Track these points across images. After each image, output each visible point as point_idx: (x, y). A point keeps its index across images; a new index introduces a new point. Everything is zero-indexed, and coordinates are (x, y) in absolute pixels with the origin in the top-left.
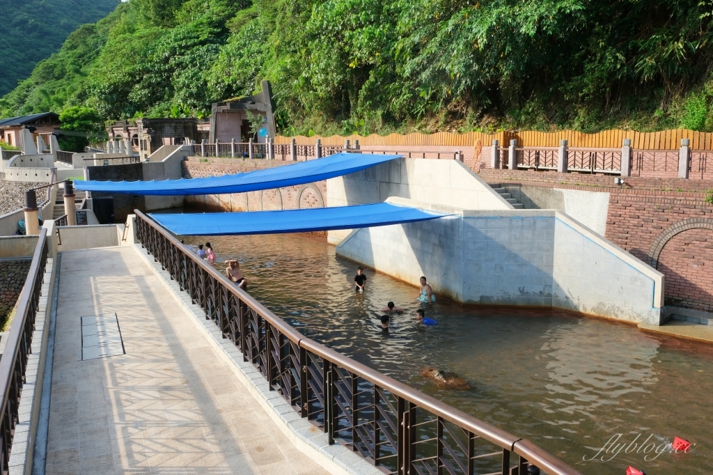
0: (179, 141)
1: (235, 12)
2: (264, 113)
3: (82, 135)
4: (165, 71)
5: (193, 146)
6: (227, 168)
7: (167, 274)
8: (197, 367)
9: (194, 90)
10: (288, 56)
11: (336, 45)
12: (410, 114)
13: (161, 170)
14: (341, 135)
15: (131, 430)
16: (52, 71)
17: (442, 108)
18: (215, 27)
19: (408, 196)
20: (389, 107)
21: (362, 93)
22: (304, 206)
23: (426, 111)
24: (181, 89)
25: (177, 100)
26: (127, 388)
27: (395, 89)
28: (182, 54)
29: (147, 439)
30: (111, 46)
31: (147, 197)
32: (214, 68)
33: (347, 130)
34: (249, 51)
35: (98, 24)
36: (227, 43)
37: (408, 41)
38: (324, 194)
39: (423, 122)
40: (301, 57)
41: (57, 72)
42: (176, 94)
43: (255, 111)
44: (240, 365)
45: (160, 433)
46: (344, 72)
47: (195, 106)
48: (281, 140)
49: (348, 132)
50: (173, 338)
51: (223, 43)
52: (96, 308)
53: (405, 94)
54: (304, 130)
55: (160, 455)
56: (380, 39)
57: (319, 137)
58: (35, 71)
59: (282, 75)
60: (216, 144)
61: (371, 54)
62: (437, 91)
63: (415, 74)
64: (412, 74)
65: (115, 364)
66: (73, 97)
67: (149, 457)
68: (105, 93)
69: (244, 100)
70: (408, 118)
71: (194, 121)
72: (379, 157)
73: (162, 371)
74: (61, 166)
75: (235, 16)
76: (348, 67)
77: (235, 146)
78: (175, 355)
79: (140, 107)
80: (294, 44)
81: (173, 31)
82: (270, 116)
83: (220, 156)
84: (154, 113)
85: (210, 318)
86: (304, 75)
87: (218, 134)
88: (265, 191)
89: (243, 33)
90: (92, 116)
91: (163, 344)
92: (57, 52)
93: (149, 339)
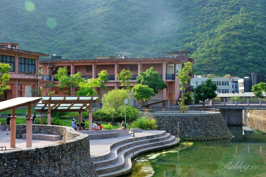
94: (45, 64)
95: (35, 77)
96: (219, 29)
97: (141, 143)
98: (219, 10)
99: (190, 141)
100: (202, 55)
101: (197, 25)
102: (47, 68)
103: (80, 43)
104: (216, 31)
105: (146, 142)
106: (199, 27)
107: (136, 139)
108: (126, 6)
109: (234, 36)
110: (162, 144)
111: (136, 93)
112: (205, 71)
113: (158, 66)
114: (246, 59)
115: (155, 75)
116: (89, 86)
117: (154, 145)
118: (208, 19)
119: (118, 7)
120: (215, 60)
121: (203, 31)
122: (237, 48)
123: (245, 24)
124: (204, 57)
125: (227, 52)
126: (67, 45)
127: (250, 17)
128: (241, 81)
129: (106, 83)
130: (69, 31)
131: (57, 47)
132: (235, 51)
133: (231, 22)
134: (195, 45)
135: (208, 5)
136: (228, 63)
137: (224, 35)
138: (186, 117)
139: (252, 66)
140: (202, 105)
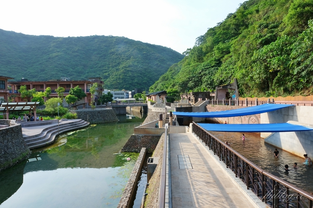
0: (204, 99)
1: (224, 56)
2: (235, 90)
3: (173, 97)
4: (200, 76)
5: (209, 101)
6: (221, 109)
7: (204, 144)
8: (218, 177)
9: (209, 82)
10: (244, 69)
11: (263, 64)
12: (296, 88)
13: (198, 109)
14: (266, 97)
15: (198, 194)
16: (165, 78)
17: (311, 86)
18: (217, 61)
19: (297, 121)
20: (286, 86)
21: (275, 81)
22: (251, 123)
23: (304, 87)
24: (205, 82)
25: (203, 86)
26: (195, 180)
27: (289, 79)
28: (206, 71)
29: (203, 199)
30: (183, 69)
31: (193, 118)
32: (216, 75)
33: (268, 95)
34: (229, 69)
35: (178, 63)
36: (221, 66)
37: (295, 61)
38: (259, 119)
39: (302, 92)
40: (249, 69)
41: (166, 78)
42: (203, 84)
43: (231, 89)
44: (235, 178)
45: (208, 197)
46: (267, 74)
47: (209, 88)
48: (241, 99)
49: (268, 96)
50: (208, 166)
51: (219, 66)
52: (182, 153)
53: (294, 81)
54: (250, 95)
55: (208, 205)
56: (283, 60)
57: (256, 98)
58: (160, 78)
59: (242, 76)
60: (217, 100)
61: (279, 66)
62: (309, 79)
63: (299, 73)
64: (297, 73)
65: (190, 172)
66: (171, 86)
67: (205, 205)
68: (180, 84)
69: (227, 85)
70: (295, 90)
71: (209, 93)
72: (283, 105)
73: (206, 176)
74: (168, 107)
75: (224, 57)
76: (269, 72)
77: (224, 101)
78: (209, 171)
79: (191, 88)
80: (246, 65)
81: (203, 64)
82: (237, 91)
83: (219, 104)
84: (195, 90)
85: (222, 160)
86: (250, 75)
87: (218, 97)
88: (235, 117)
89: (227, 63)
90: (176, 92)
91: (205, 167)
92: (166, 72)
93: (200, 165)
94: (13, 83)
95: (5, 91)
96: (121, 66)
97: (65, 127)
98: (121, 57)
99: (95, 124)
100: (113, 79)
101: (110, 64)
102: (15, 86)
103: (44, 72)
104: (119, 68)
105: (68, 126)
106: (111, 65)
107: (62, 125)
108: (71, 53)
109: (128, 71)
110: (78, 126)
111: (67, 100)
112: (114, 88)
113: (82, 85)
114: (134, 82)
115: (80, 90)
116: (39, 96)
117: (73, 127)
118: (115, 62)
119: (66, 53)
120: (119, 82)
121: (113, 67)
122: (130, 76)
123: (133, 65)
124: (113, 80)
125: (125, 78)
126: (36, 73)
127: (135, 61)
128: (130, 92)
129: (50, 94)
130: (37, 65)
131: (29, 74)
132: (128, 78)
133: (127, 63)
134: (109, 74)
135: (115, 54)
136: (125, 84)
137: (123, 70)
138: (94, 112)
139: (137, 85)
140: (105, 105)
